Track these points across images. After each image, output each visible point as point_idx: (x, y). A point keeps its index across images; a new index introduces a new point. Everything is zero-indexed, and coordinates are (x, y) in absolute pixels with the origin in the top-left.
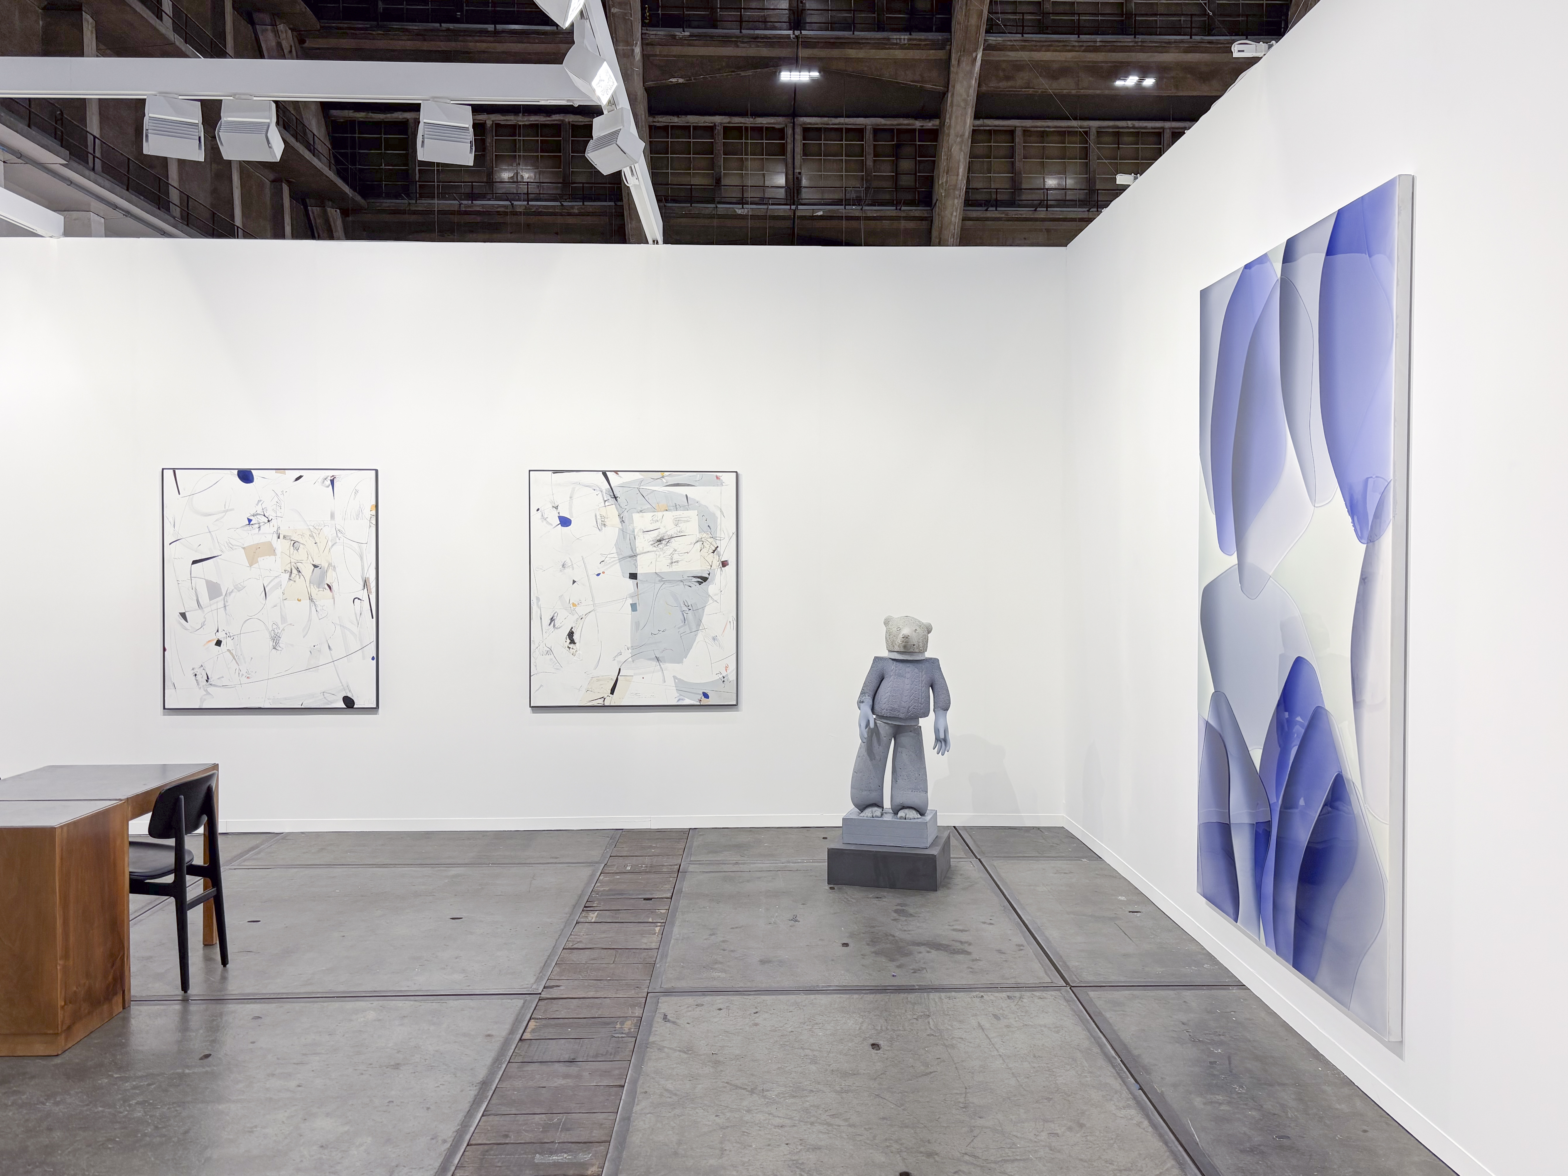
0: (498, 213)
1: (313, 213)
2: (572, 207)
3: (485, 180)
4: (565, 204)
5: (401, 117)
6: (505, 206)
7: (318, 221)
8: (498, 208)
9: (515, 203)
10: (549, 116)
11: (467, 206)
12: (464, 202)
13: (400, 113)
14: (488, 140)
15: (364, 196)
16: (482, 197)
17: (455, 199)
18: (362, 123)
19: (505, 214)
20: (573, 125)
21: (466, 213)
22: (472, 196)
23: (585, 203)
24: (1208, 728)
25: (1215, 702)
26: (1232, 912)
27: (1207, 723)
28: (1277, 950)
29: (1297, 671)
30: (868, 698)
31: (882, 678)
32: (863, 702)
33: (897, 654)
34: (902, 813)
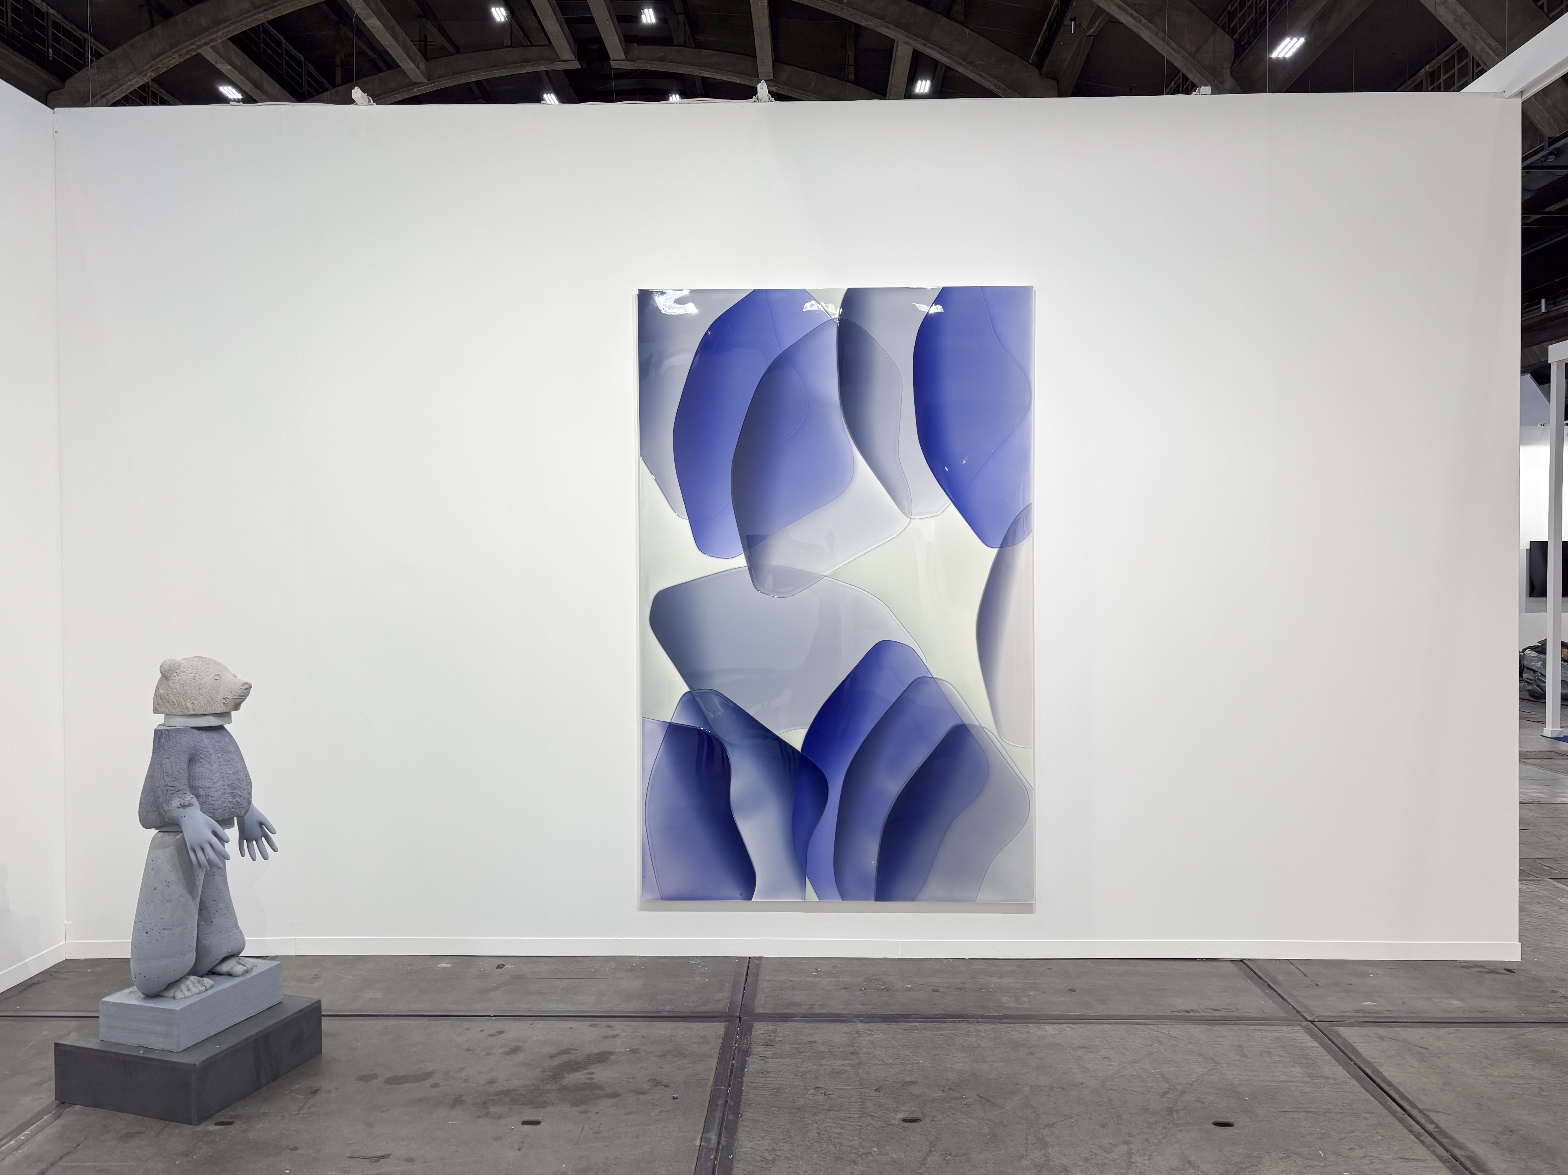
24: (673, 730)
25: (692, 701)
26: (738, 896)
27: (670, 724)
28: (844, 896)
29: (879, 651)
30: (190, 798)
31: (192, 760)
32: (184, 806)
33: (211, 718)
34: (225, 968)
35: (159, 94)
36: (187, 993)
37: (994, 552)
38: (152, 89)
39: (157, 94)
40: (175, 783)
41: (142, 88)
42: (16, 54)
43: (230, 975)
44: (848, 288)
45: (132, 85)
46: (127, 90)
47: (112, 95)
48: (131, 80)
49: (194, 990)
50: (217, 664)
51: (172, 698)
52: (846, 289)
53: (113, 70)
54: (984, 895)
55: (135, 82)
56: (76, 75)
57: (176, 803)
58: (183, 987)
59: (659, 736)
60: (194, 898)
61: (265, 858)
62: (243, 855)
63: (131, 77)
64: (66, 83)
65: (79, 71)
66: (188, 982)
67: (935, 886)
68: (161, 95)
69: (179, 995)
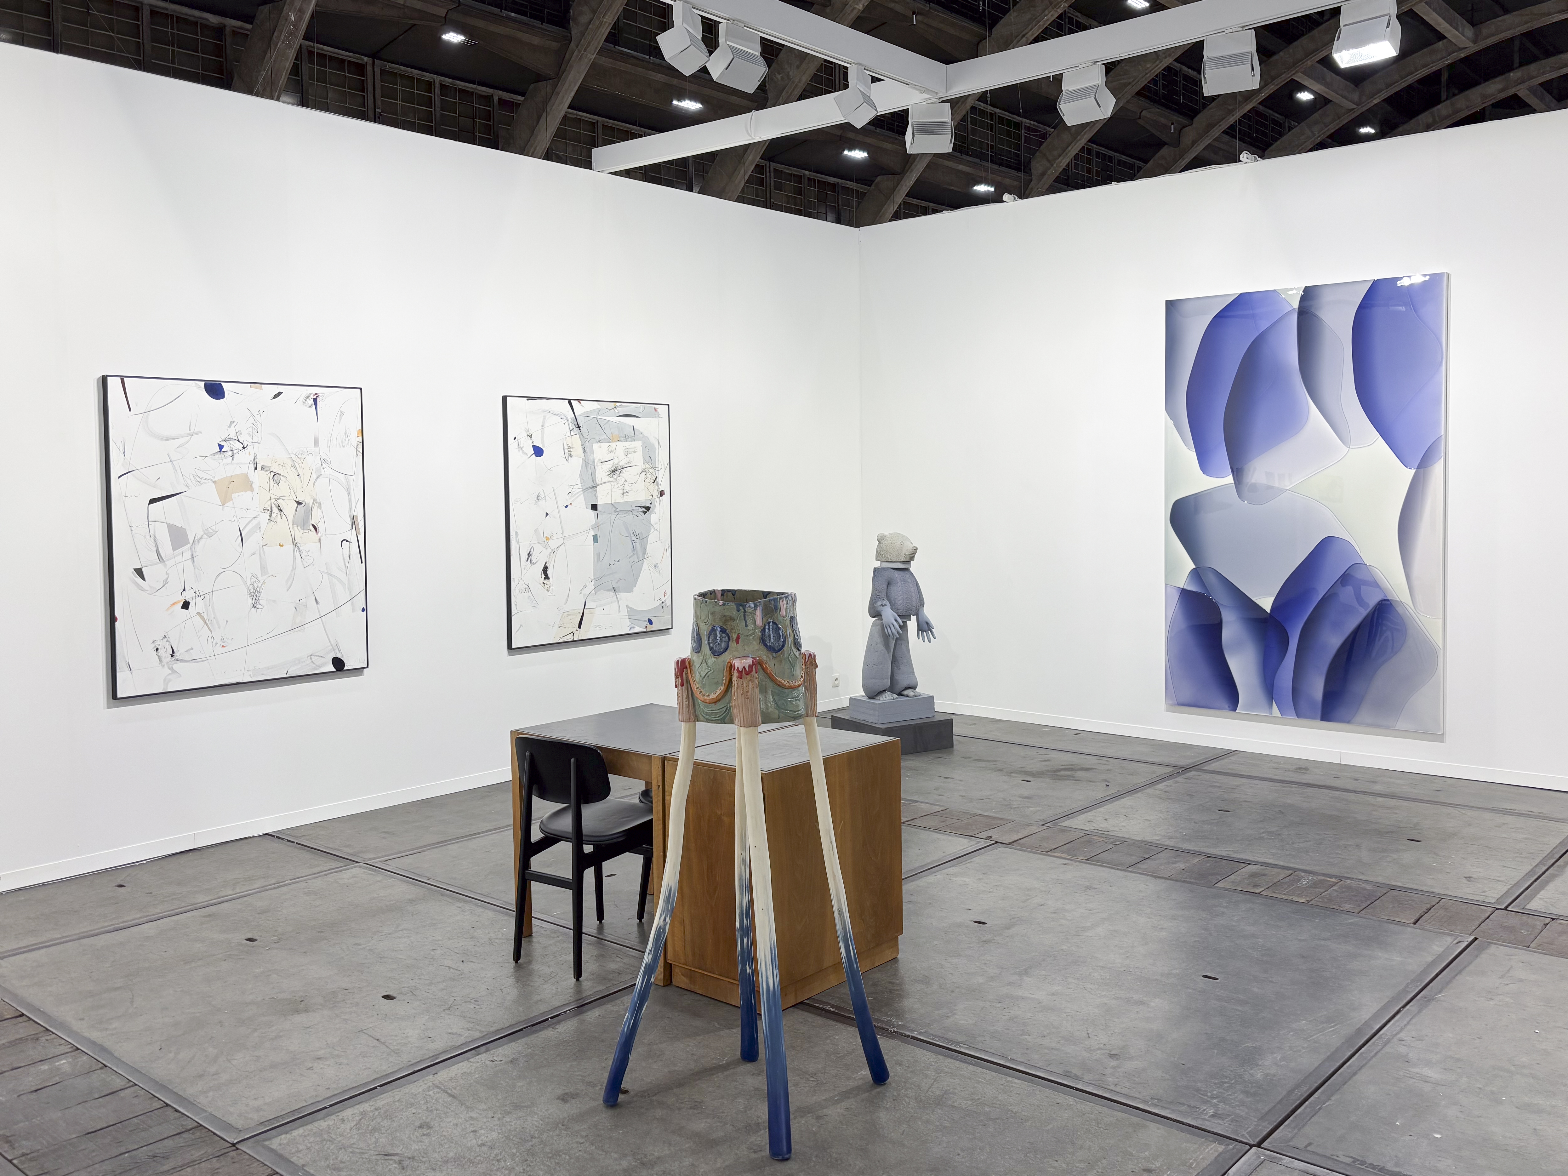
24: (1184, 593)
25: (1196, 574)
26: (1227, 707)
27: (1183, 589)
28: (1299, 715)
29: (1325, 545)
30: (886, 602)
31: (889, 584)
32: (883, 605)
33: (899, 564)
34: (905, 693)
35: (1075, 18)
36: (885, 699)
37: (1412, 472)
38: (1069, 15)
39: (1073, 18)
40: (880, 594)
41: (1060, 17)
42: (953, 15)
43: (907, 696)
44: (1306, 287)
45: (1048, 20)
46: (1043, 25)
47: (1030, 33)
48: (1046, 16)
49: (888, 698)
50: (903, 536)
51: (882, 553)
52: (1304, 287)
53: (1031, 9)
54: (1401, 725)
55: (1051, 16)
56: (1002, 22)
57: (879, 603)
58: (884, 696)
59: (1176, 596)
60: (889, 652)
61: (930, 642)
62: (919, 639)
63: (1046, 12)
64: (993, 30)
65: (1004, 16)
66: (886, 694)
67: (1364, 714)
68: (1077, 19)
69: (881, 699)
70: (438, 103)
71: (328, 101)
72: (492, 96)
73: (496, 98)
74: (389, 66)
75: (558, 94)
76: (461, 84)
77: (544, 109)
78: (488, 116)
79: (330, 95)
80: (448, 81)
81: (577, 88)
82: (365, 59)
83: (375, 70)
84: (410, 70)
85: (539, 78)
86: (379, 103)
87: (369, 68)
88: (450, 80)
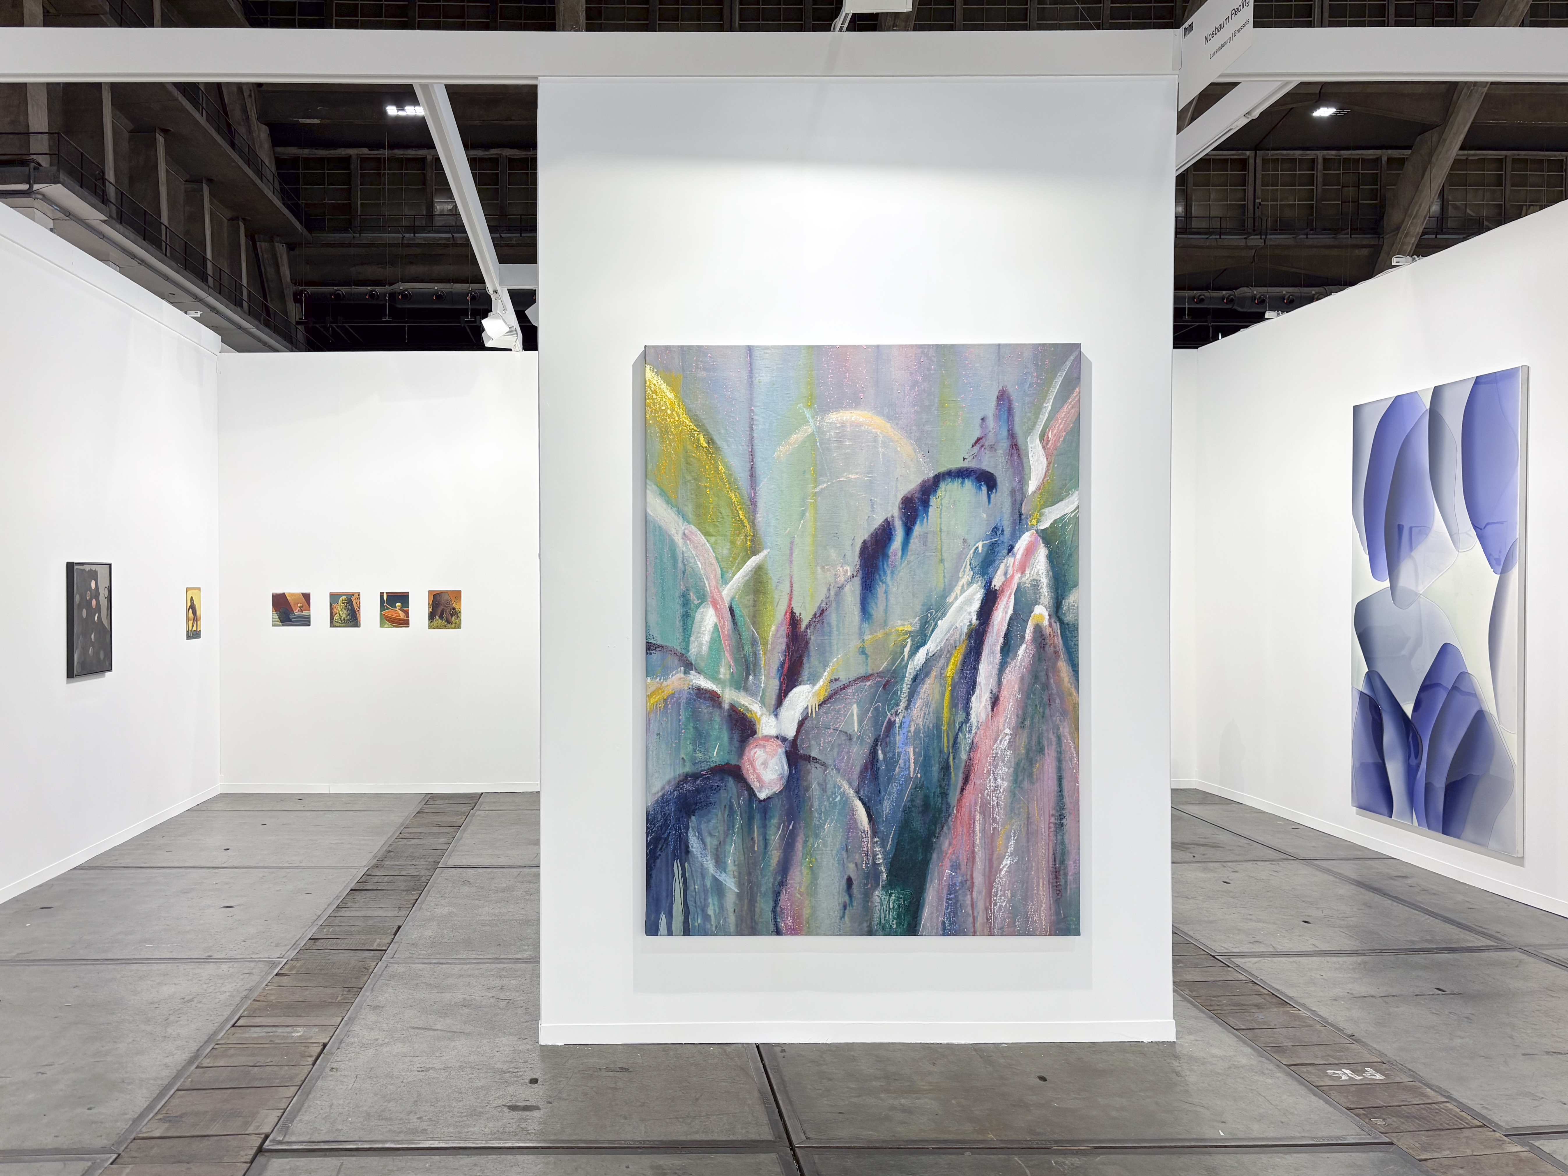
0: (439, 245)
1: (261, 248)
2: (510, 239)
3: (424, 213)
4: (503, 235)
5: (343, 153)
6: (445, 238)
7: (265, 256)
8: (438, 240)
9: (456, 235)
10: (488, 151)
11: (410, 239)
12: (407, 235)
13: (343, 149)
14: (429, 174)
15: (310, 231)
16: (423, 229)
17: (399, 232)
18: (307, 160)
19: (446, 246)
20: (509, 159)
21: (409, 246)
22: (414, 229)
23: (523, 235)
24: (1362, 696)
25: (1368, 678)
26: (1386, 813)
27: (1361, 692)
28: (1429, 826)
59: (1357, 699)
70: (1320, 180)
71: (1211, 203)
72: (1381, 157)
73: (1384, 159)
74: (1271, 154)
75: (1445, 140)
76: (1345, 153)
77: (1429, 162)
78: (1374, 179)
79: (1212, 197)
80: (1332, 153)
81: (1467, 129)
82: (1248, 153)
83: (1257, 161)
84: (1291, 152)
85: (1425, 128)
86: (1259, 193)
87: (1252, 161)
88: (1334, 152)
